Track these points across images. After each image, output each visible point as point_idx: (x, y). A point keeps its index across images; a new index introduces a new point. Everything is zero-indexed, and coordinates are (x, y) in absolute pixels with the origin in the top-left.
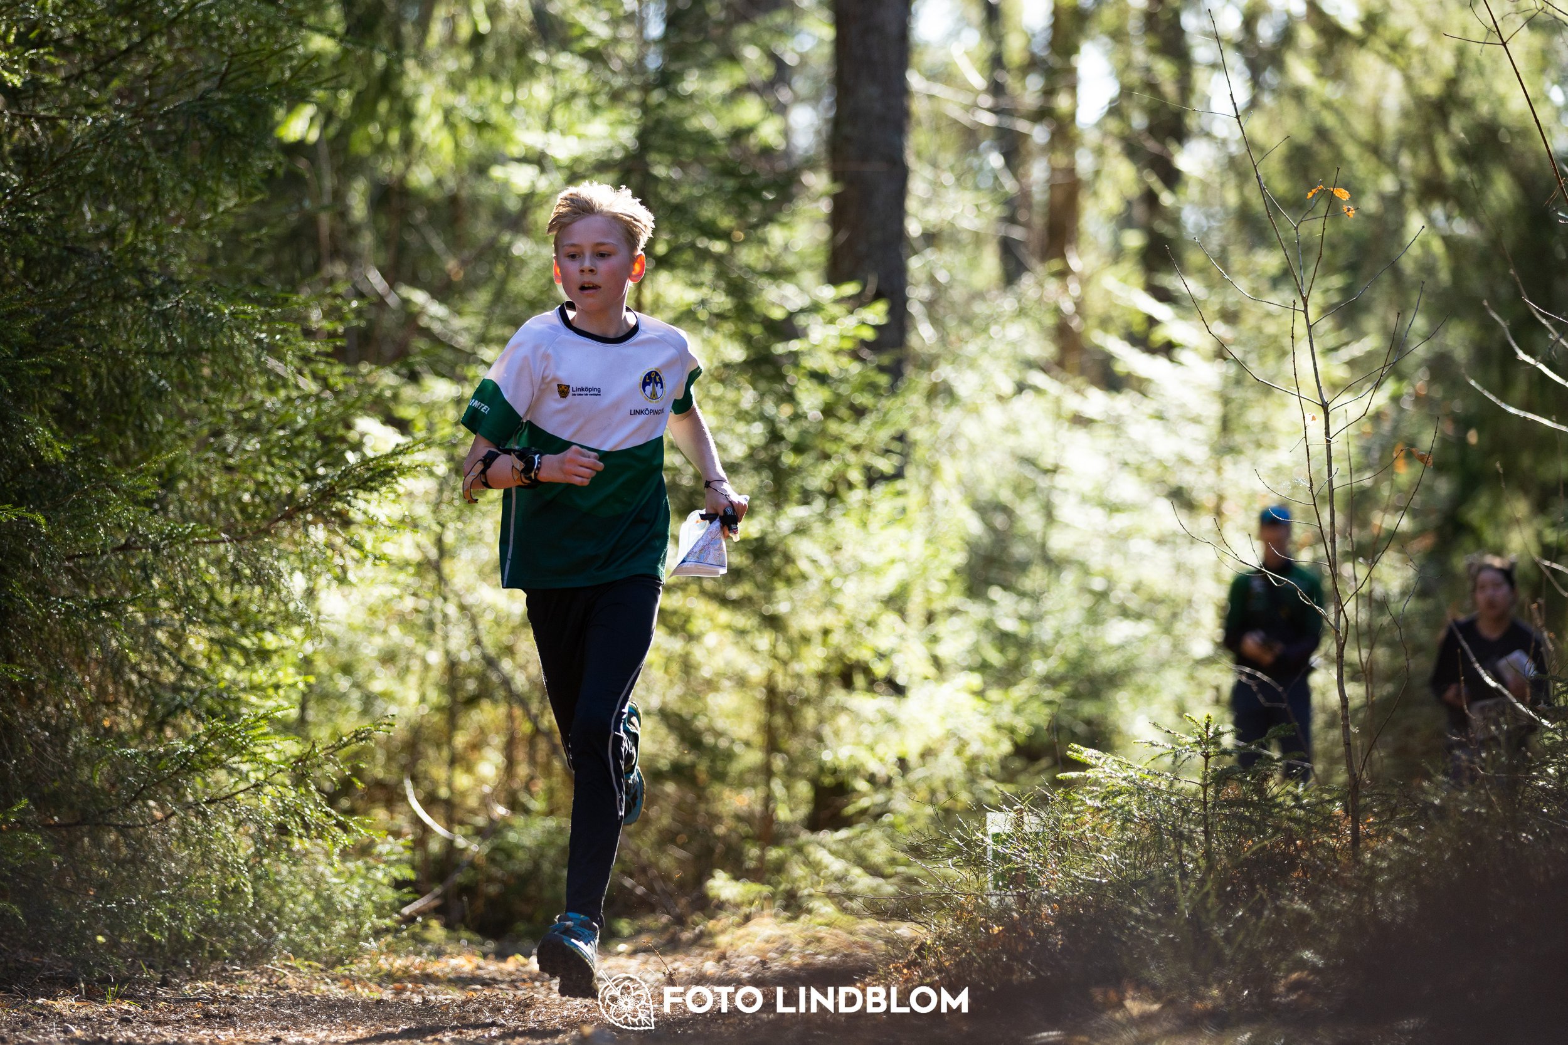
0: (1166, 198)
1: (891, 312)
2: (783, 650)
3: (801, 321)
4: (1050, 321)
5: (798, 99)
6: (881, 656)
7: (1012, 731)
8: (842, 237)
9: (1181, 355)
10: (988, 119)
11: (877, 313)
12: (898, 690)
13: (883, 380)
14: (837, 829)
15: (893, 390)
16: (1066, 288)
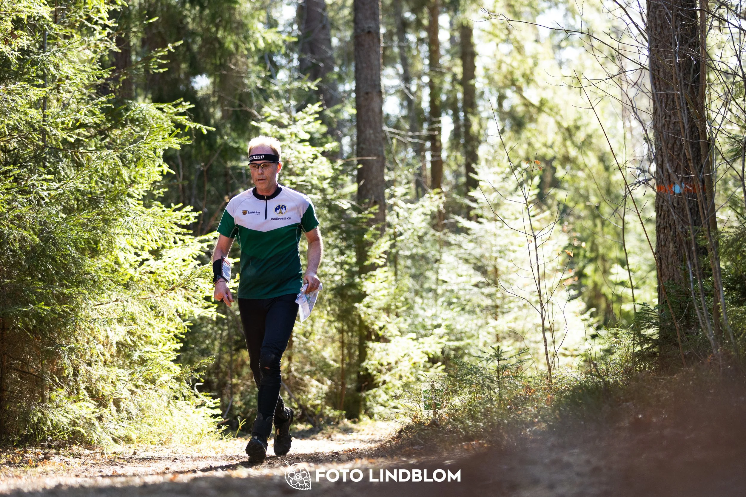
0: (474, 166)
1: (379, 208)
2: (345, 327)
3: (348, 212)
4: (435, 210)
5: (345, 135)
6: (381, 329)
7: (427, 354)
8: (362, 183)
9: (480, 220)
10: (410, 140)
11: (375, 209)
12: (387, 341)
13: (378, 232)
14: (368, 390)
15: (381, 236)
16: (441, 198)
